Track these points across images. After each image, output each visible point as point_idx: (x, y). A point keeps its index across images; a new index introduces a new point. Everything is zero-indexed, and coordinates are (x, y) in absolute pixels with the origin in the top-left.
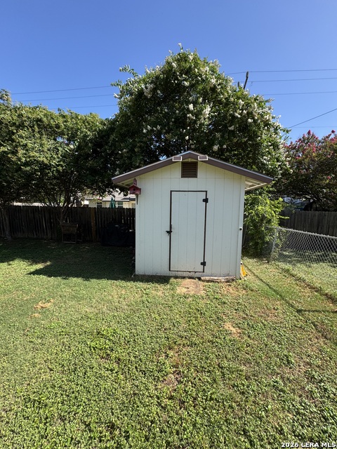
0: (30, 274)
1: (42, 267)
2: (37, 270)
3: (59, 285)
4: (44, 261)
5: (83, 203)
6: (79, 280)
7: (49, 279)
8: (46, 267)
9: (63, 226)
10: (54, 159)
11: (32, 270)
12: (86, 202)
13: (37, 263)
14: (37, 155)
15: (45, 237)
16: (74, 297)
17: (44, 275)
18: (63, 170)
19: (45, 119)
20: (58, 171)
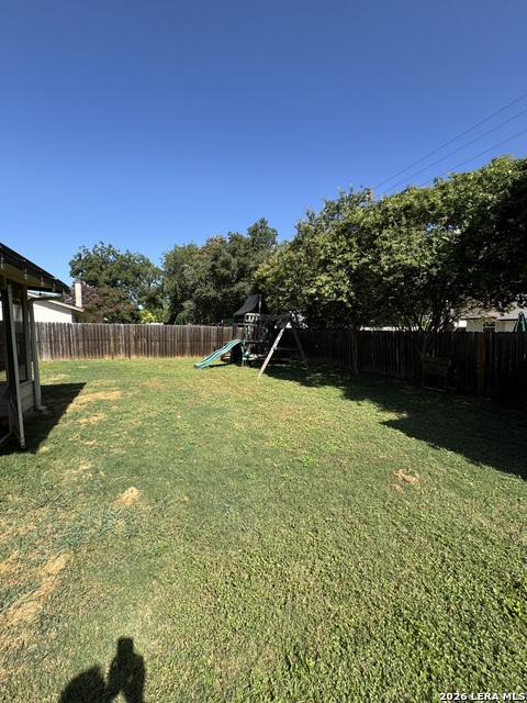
0: (384, 423)
1: (396, 418)
2: (391, 421)
3: (424, 455)
4: (399, 411)
5: (456, 325)
6: (459, 458)
7: (409, 439)
8: (402, 420)
9: (426, 362)
10: (426, 257)
11: (385, 419)
12: (463, 324)
13: (390, 410)
14: (404, 256)
15: (397, 375)
16: (452, 486)
17: (401, 430)
18: (438, 272)
19: (416, 203)
20: (430, 275)
